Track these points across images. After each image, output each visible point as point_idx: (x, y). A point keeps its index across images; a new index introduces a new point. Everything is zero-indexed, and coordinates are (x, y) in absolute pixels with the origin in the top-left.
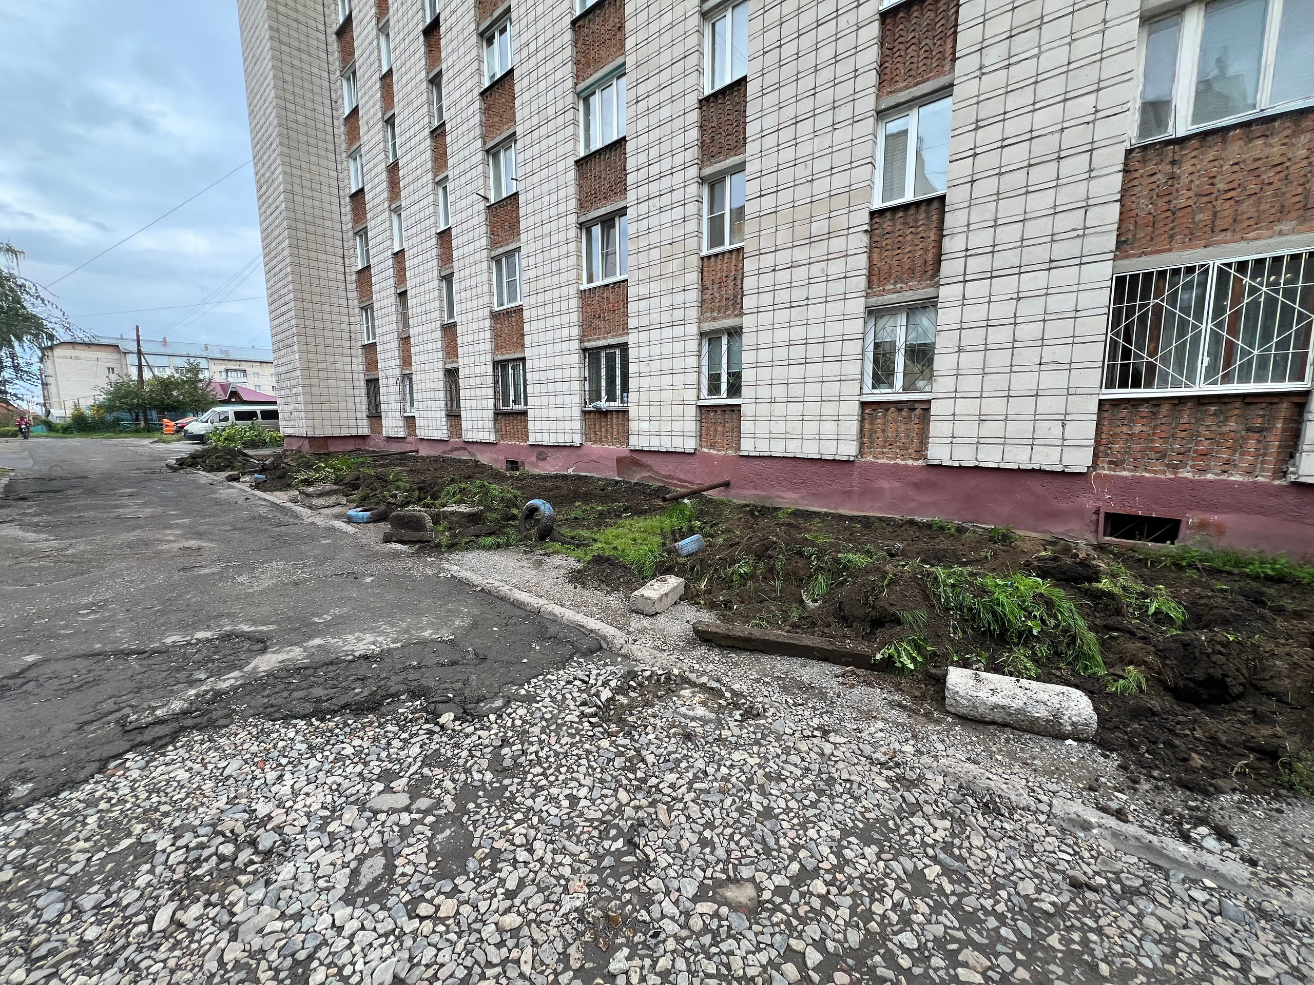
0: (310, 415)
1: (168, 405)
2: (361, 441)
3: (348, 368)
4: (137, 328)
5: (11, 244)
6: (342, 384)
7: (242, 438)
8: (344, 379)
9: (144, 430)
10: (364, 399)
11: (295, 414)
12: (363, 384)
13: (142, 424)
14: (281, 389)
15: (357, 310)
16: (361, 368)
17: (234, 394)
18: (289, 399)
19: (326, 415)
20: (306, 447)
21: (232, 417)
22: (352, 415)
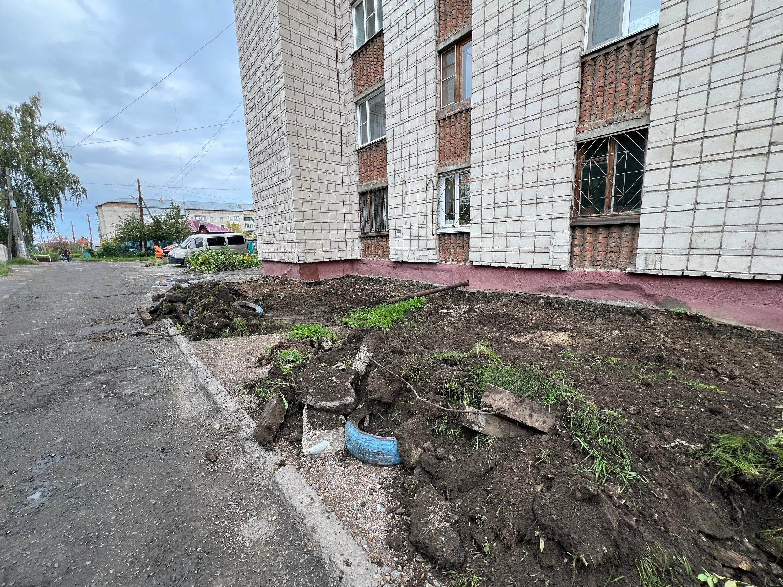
0: (302, 237)
1: (160, 236)
2: (347, 266)
3: (339, 178)
4: (138, 180)
5: (57, 124)
6: (333, 198)
7: (215, 262)
8: (335, 193)
9: (144, 255)
10: (357, 217)
11: (279, 237)
12: (355, 198)
13: (144, 250)
14: (260, 209)
15: (351, 105)
16: (355, 178)
17: (202, 228)
18: (273, 220)
19: (318, 236)
20: (295, 275)
21: (205, 243)
22: (342, 236)
